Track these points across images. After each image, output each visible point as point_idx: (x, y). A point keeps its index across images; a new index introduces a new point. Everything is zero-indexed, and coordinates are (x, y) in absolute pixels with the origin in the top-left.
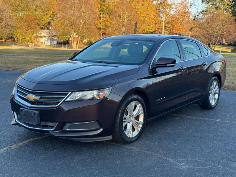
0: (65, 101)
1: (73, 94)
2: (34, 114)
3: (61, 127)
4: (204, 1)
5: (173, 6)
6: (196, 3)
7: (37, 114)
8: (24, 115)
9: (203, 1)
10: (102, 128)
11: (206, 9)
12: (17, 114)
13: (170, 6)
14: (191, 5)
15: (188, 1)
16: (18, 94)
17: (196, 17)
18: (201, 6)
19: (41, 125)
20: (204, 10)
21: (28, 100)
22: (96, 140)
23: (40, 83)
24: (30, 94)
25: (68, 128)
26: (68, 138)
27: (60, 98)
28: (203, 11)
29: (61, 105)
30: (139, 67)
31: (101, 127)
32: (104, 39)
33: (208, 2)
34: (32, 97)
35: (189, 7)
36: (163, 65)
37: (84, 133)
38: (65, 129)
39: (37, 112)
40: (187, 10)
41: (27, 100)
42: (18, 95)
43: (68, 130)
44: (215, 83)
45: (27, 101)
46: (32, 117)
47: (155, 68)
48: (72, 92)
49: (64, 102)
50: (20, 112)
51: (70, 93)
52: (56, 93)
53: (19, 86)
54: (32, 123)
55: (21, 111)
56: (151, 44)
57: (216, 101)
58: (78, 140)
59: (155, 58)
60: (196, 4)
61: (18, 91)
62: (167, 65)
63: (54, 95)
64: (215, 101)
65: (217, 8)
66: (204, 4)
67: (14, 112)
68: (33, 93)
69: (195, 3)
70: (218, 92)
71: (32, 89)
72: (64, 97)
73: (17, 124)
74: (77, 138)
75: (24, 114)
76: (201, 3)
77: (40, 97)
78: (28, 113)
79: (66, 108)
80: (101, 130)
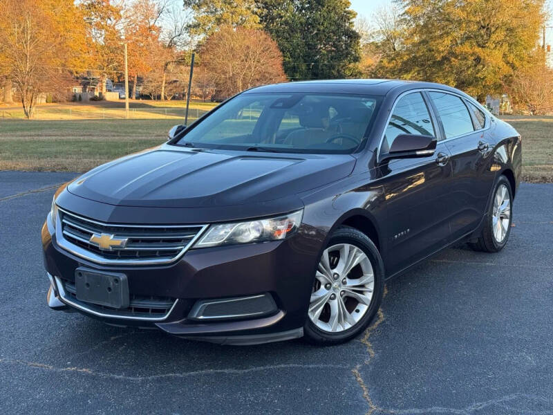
0: (195, 246)
1: (212, 229)
2: (117, 280)
3: (183, 312)
4: (190, 4)
5: (122, 13)
6: (170, 8)
7: (124, 281)
8: (88, 285)
9: (187, 3)
10: (284, 310)
11: (194, 20)
12: (64, 282)
13: (116, 12)
14: (160, 12)
15: (150, 3)
16: (65, 232)
17: (175, 39)
18: (183, 14)
19: (131, 308)
20: (191, 23)
21: (97, 248)
22: (268, 340)
23: (125, 206)
24: (101, 233)
25: (201, 313)
26: (199, 339)
27: (179, 240)
28: (190, 26)
29: (184, 259)
30: (353, 159)
31: (280, 306)
32: (247, 92)
33: (198, 6)
34: (107, 240)
35: (156, 15)
36: (407, 154)
37: (244, 323)
38: (195, 316)
39: (123, 277)
40: (152, 23)
41: (91, 246)
42: (65, 236)
43: (201, 317)
44: (504, 190)
45: (94, 249)
46: (110, 289)
47: (387, 160)
48: (211, 224)
49: (189, 249)
50: (77, 276)
51: (205, 227)
52: (167, 229)
53: (64, 214)
54: (109, 305)
55: (80, 274)
56: (369, 104)
57: (504, 235)
58: (224, 341)
59: (385, 137)
60: (171, 10)
61: (64, 225)
62: (418, 153)
63: (165, 232)
64: (502, 235)
65: (219, 21)
66: (190, 10)
67: (56, 277)
68: (108, 230)
69: (168, 7)
70: (508, 213)
71: (106, 221)
72: (191, 239)
73: (66, 308)
74: (224, 338)
75: (86, 282)
76: (182, 8)
77: (129, 239)
78: (99, 280)
79: (198, 265)
80: (281, 315)
